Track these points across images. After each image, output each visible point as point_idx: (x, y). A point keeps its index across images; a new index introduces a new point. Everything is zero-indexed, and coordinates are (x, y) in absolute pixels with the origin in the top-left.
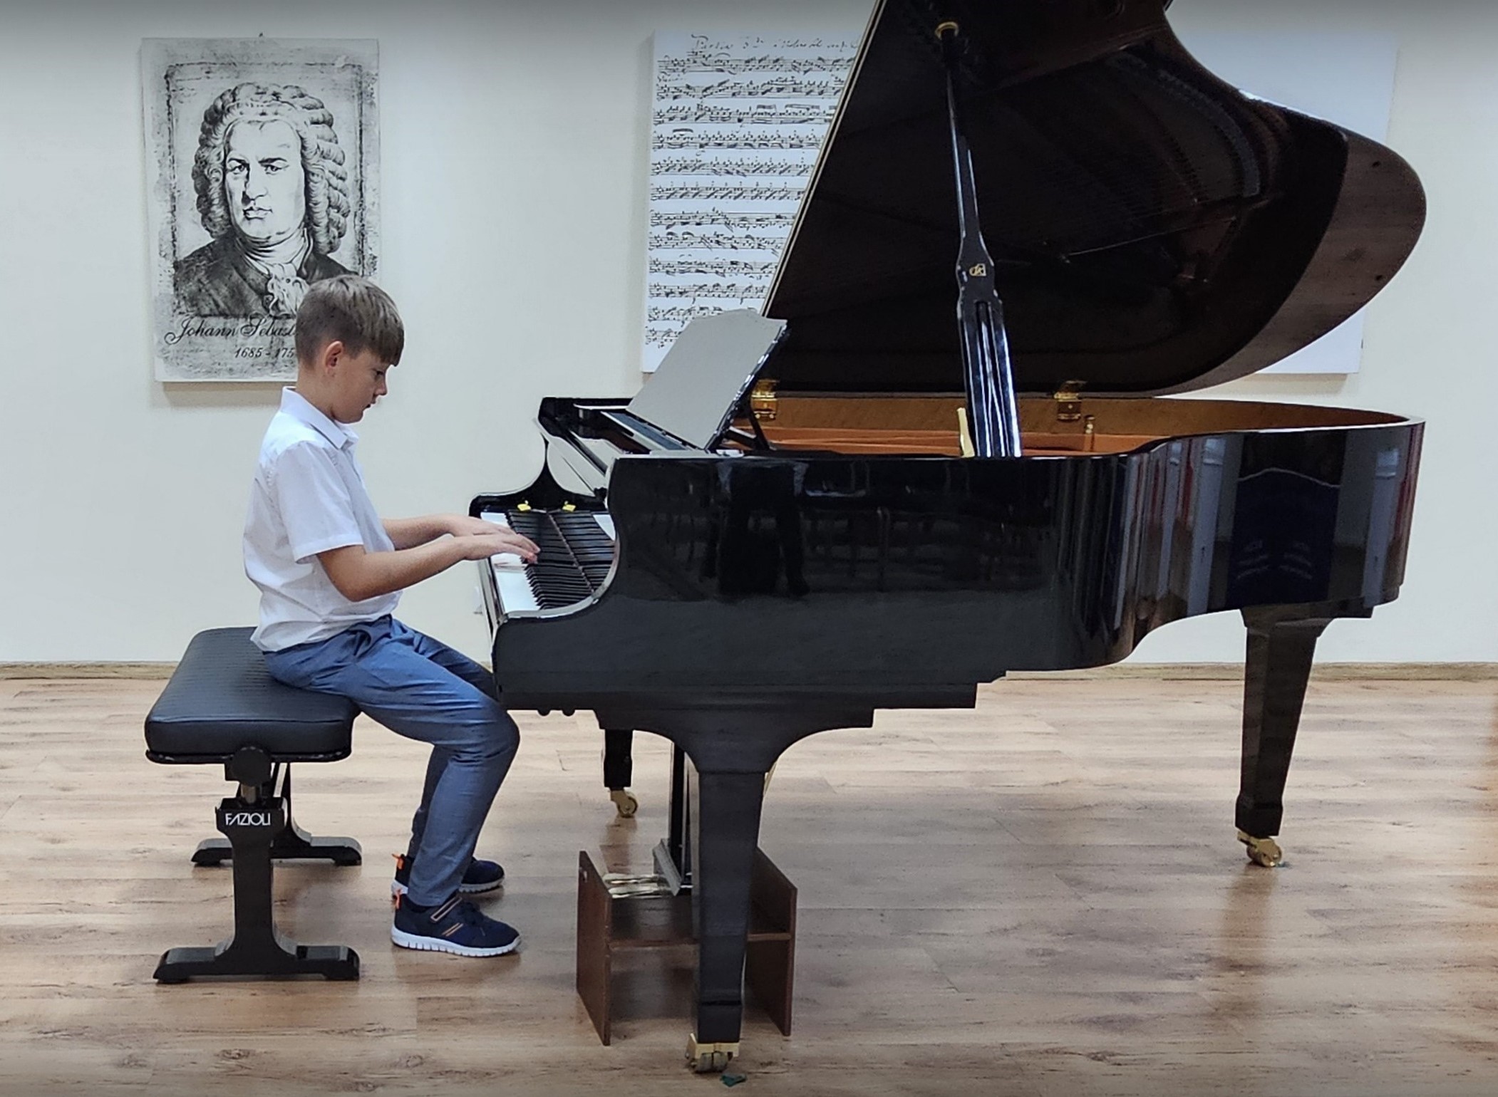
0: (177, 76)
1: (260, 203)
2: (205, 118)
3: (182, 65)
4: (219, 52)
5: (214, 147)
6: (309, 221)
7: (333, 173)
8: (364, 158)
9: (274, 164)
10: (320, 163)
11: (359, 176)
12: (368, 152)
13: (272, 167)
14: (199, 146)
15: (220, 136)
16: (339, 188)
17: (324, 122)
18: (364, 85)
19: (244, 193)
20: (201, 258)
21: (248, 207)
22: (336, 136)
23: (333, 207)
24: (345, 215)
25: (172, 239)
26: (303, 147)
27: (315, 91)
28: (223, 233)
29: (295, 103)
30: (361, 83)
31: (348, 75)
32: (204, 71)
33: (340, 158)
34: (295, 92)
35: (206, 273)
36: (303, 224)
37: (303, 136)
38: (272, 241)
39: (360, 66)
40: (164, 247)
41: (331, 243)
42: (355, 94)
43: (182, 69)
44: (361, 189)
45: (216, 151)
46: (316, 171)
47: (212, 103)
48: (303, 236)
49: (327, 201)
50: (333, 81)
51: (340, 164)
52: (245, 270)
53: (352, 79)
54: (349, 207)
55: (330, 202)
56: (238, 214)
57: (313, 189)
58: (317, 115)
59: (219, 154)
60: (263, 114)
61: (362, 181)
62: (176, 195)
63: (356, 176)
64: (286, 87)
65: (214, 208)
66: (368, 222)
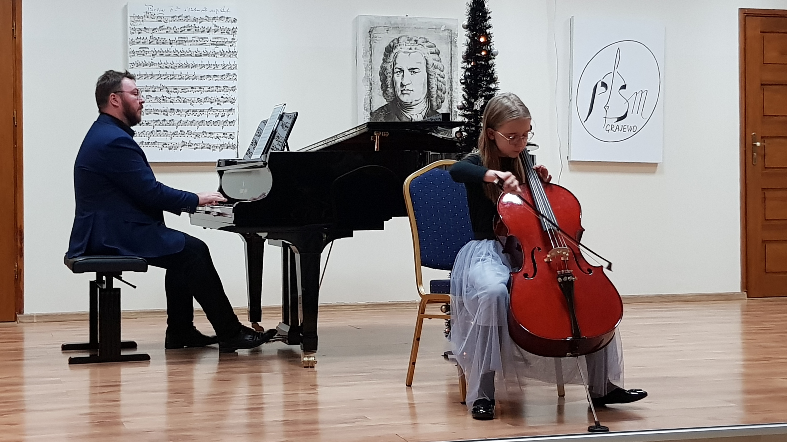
0: (374, 32)
1: (408, 87)
2: (386, 50)
3: (376, 27)
4: (393, 22)
5: (389, 62)
6: (429, 96)
7: (439, 75)
8: (452, 69)
9: (415, 70)
10: (434, 71)
11: (450, 76)
12: (454, 66)
13: (414, 72)
14: (382, 62)
15: (392, 58)
16: (442, 81)
17: (436, 53)
18: (453, 38)
19: (401, 83)
20: (382, 111)
21: (403, 89)
22: (440, 59)
23: (439, 90)
24: (444, 93)
25: (369, 102)
26: (427, 64)
27: (432, 40)
28: (392, 100)
29: (424, 45)
30: (451, 37)
31: (446, 33)
32: (386, 30)
33: (442, 69)
34: (424, 40)
35: (384, 117)
36: (426, 97)
37: (427, 59)
38: (413, 104)
39: (451, 30)
40: (366, 106)
41: (438, 105)
42: (449, 41)
43: (377, 28)
44: (451, 82)
45: (390, 64)
46: (432, 74)
47: (388, 44)
48: (426, 102)
49: (437, 87)
50: (440, 36)
51: (442, 71)
52: (401, 116)
53: (448, 35)
54: (446, 90)
55: (438, 87)
56: (398, 92)
57: (431, 81)
58: (433, 50)
59: (391, 65)
60: (410, 49)
61: (451, 79)
62: (372, 83)
63: (449, 76)
64: (420, 38)
65: (389, 89)
66: (454, 97)
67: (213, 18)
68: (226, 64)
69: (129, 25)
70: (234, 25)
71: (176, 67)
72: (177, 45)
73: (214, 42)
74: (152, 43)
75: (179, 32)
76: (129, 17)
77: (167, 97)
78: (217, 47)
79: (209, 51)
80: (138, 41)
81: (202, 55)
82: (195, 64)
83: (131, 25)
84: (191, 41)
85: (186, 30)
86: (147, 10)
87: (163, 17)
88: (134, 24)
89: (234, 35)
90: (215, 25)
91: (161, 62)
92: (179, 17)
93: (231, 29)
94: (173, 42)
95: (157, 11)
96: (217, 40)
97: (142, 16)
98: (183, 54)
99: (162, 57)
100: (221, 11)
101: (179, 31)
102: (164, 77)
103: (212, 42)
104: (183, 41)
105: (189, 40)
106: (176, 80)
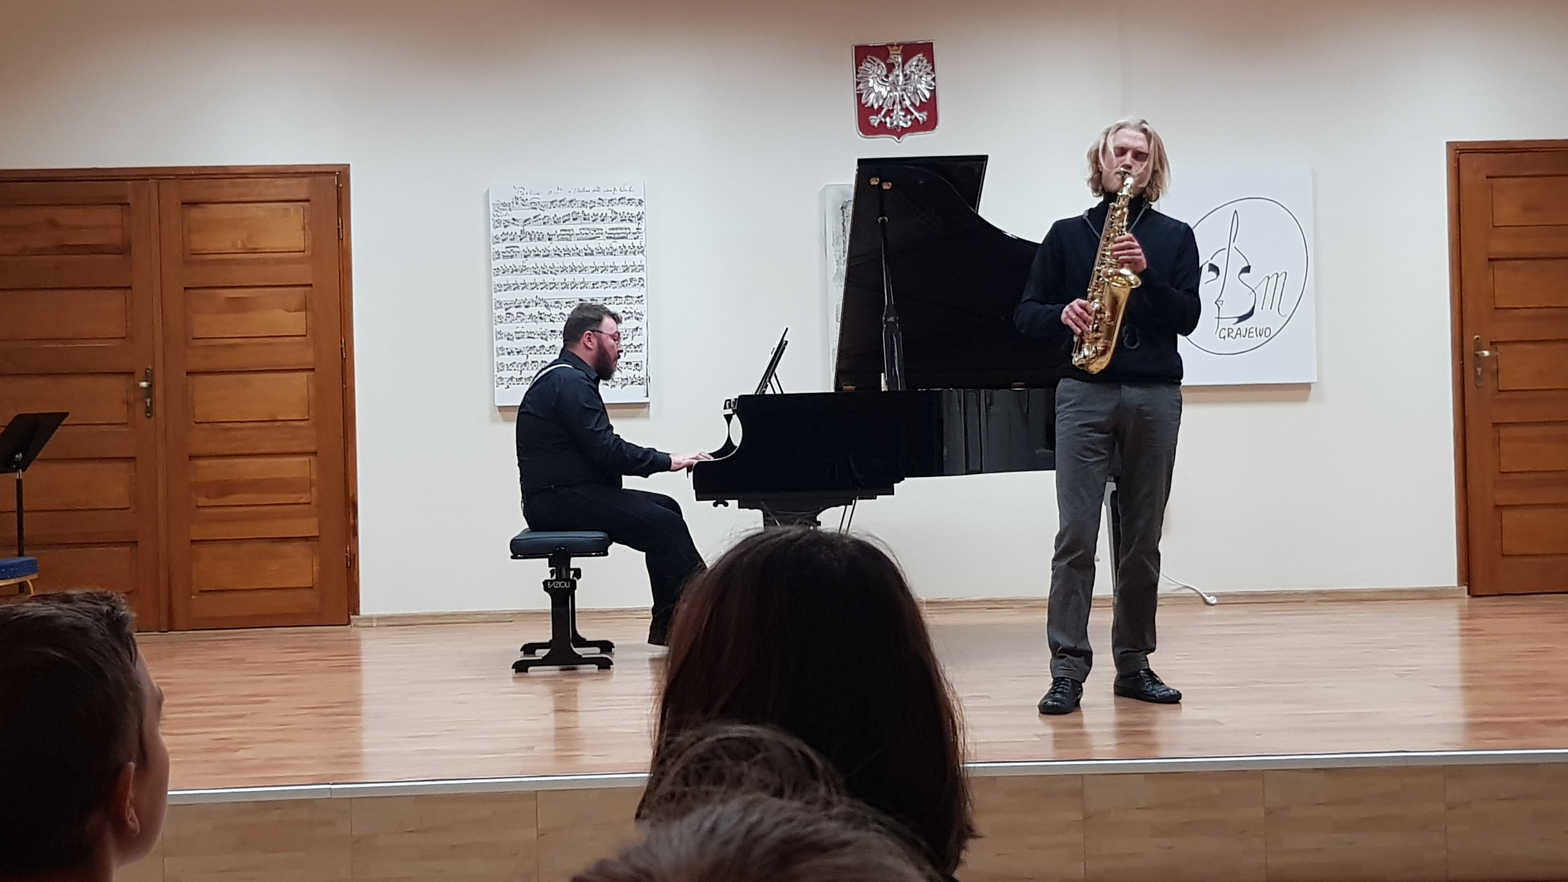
0: (848, 208)
67: (609, 201)
68: (628, 264)
69: (492, 217)
70: (641, 209)
71: (558, 271)
72: (558, 240)
73: (610, 234)
74: (524, 240)
75: (562, 223)
76: (491, 205)
77: (546, 314)
78: (615, 242)
79: (604, 248)
80: (504, 237)
81: (594, 253)
82: (585, 266)
83: (495, 216)
84: (579, 234)
85: (571, 220)
86: (516, 195)
87: (539, 203)
88: (500, 215)
89: (639, 223)
90: (612, 210)
91: (536, 265)
92: (560, 202)
93: (635, 214)
94: (553, 237)
95: (531, 194)
96: (615, 232)
97: (509, 203)
98: (567, 252)
99: (537, 258)
100: (621, 191)
101: (562, 220)
102: (540, 287)
103: (609, 234)
104: (567, 234)
105: (576, 232)
106: (558, 290)
